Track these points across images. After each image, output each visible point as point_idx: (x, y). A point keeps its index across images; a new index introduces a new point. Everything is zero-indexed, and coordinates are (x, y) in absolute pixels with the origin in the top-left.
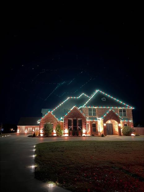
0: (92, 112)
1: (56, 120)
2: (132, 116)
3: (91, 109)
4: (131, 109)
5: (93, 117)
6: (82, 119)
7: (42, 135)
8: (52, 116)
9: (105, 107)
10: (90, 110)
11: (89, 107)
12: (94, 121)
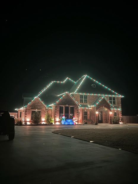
0: (83, 99)
1: (45, 107)
2: (120, 105)
3: (83, 96)
4: (120, 97)
5: (85, 104)
6: (74, 106)
7: (28, 123)
8: (39, 102)
9: (96, 95)
10: (81, 97)
11: (81, 94)
12: (85, 109)
